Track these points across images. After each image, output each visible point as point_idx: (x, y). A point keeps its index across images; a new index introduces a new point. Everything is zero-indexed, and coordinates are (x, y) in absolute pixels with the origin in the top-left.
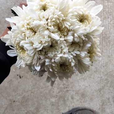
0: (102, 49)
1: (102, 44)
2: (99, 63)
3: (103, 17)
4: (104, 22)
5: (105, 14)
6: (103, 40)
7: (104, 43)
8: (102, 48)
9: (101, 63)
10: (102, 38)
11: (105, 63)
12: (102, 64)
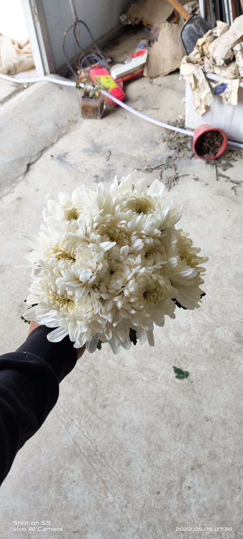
0: (99, 479)
1: (94, 469)
2: (114, 507)
3: (63, 426)
4: (71, 433)
5: (63, 419)
6: (90, 463)
7: (94, 465)
8: (100, 477)
9: (117, 506)
10: (87, 460)
11: (122, 499)
12: (119, 505)
